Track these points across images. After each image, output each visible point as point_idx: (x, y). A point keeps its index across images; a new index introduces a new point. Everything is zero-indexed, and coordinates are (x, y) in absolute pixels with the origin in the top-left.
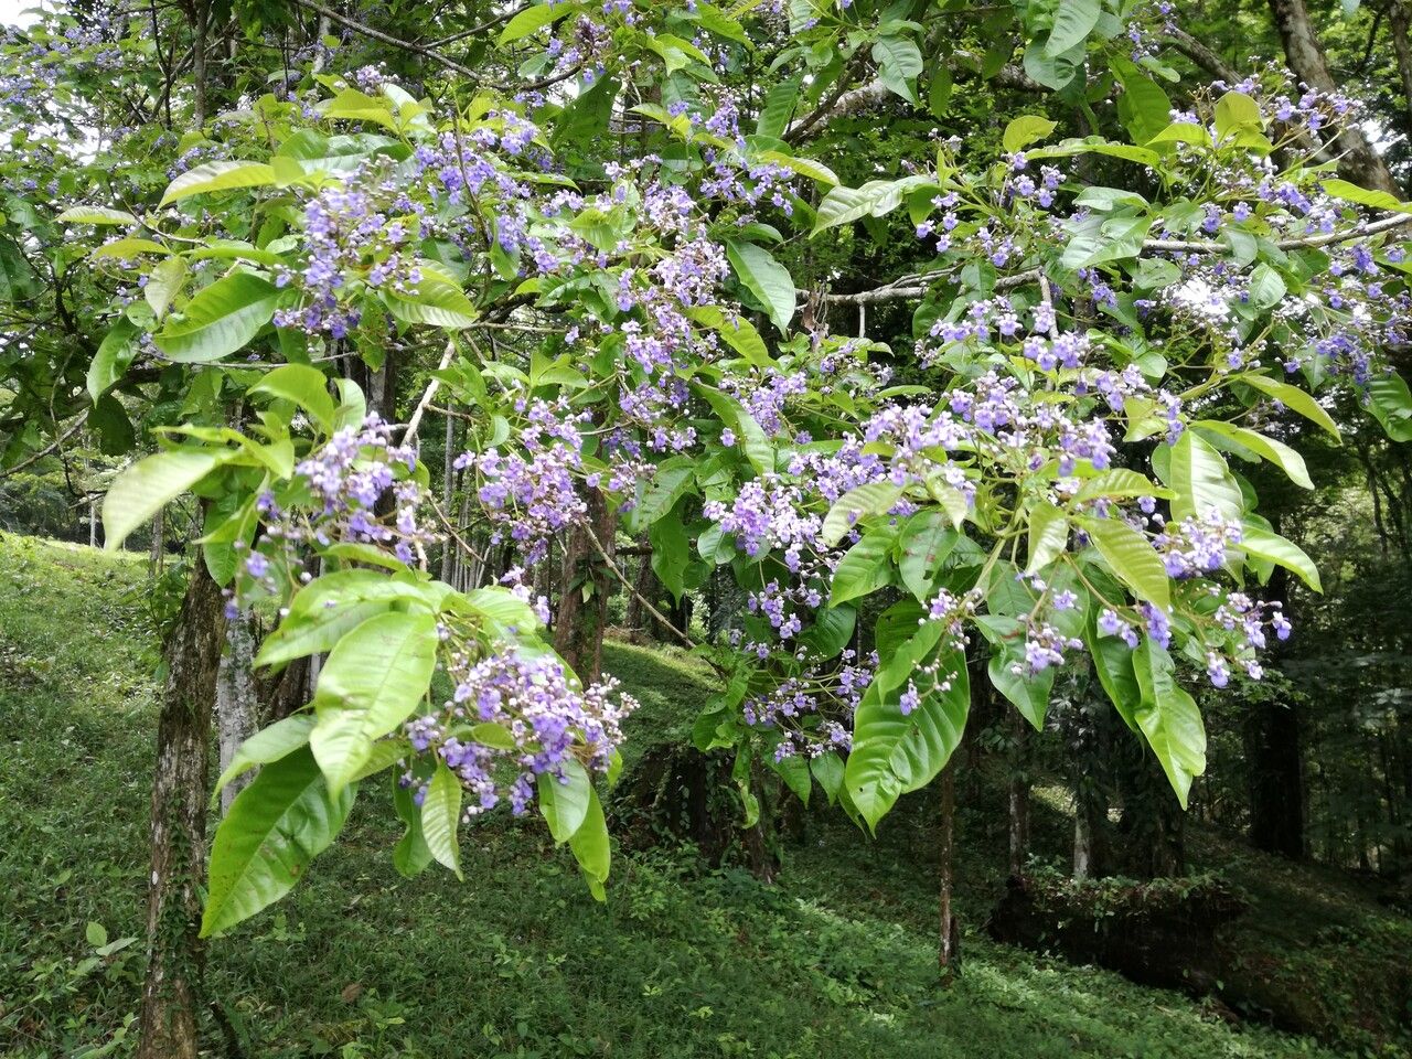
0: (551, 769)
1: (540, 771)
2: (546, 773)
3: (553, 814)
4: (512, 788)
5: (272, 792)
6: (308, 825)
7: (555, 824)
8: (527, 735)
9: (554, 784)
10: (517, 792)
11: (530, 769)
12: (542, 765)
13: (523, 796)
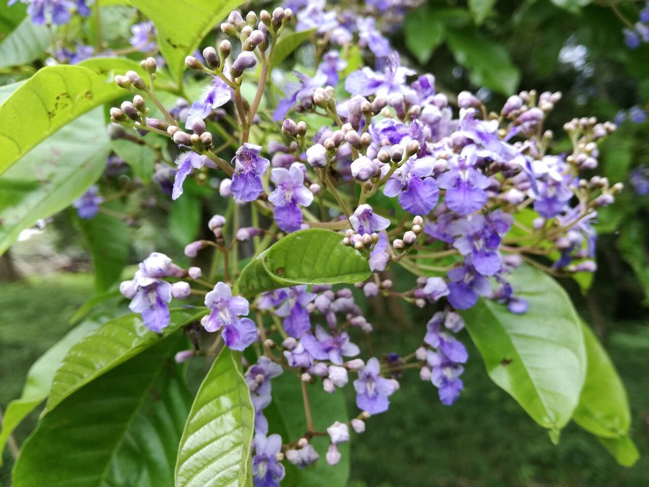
0: (490, 289)
1: (466, 302)
2: (481, 304)
3: (522, 377)
4: (421, 353)
5: (79, 433)
6: (145, 474)
7: (532, 395)
8: (396, 231)
9: (503, 317)
10: (434, 359)
11: (444, 304)
12: (469, 288)
13: (448, 363)
